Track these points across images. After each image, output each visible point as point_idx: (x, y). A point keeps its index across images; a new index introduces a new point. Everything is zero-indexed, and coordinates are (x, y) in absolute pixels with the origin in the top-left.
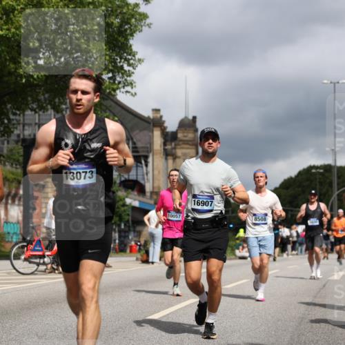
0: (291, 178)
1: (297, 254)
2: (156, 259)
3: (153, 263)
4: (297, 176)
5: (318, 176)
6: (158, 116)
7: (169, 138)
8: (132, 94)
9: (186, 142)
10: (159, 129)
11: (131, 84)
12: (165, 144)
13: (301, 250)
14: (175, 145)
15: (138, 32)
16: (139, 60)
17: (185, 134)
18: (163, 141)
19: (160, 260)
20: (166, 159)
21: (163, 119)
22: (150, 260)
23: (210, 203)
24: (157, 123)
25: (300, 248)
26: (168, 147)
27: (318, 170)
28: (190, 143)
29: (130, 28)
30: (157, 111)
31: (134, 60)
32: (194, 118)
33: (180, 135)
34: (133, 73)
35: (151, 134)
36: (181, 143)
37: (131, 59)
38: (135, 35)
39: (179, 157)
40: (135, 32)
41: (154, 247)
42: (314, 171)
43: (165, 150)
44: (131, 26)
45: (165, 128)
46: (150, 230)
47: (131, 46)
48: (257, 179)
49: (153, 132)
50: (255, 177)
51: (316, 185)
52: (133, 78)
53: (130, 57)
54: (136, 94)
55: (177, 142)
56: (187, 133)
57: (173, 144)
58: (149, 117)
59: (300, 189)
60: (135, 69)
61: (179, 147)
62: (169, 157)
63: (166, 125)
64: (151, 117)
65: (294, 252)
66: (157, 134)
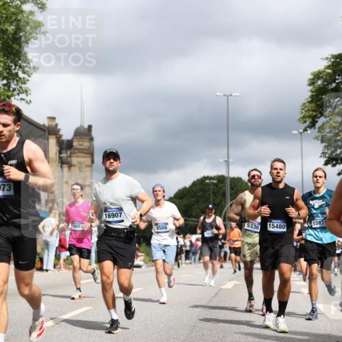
0: (185, 188)
1: (191, 263)
2: (51, 266)
3: (47, 270)
4: (191, 187)
5: (212, 187)
6: (54, 124)
7: (64, 146)
8: (27, 102)
9: (81, 151)
10: (54, 137)
11: (27, 91)
12: (60, 152)
13: (195, 259)
14: (71, 153)
15: (32, 40)
16: (35, 68)
17: (81, 143)
18: (58, 149)
19: (54, 268)
20: (61, 167)
21: (59, 127)
22: (45, 268)
23: (119, 214)
24: (53, 131)
25: (193, 258)
26: (64, 155)
27: (212, 181)
28: (86, 151)
29: (25, 35)
30: (53, 119)
31: (29, 68)
32: (90, 127)
33: (75, 144)
34: (28, 80)
35: (46, 142)
36: (76, 151)
37: (26, 66)
38: (29, 42)
39: (75, 166)
40: (29, 39)
41: (48, 255)
42: (207, 181)
43: (60, 158)
44: (26, 33)
45: (61, 136)
46: (44, 238)
47: (26, 53)
48: (155, 193)
49: (48, 139)
50: (154, 191)
51: (210, 195)
52: (28, 85)
53: (25, 65)
54: (30, 101)
55: (72, 151)
56: (84, 141)
57: (69, 152)
58: (44, 125)
59: (194, 199)
60: (30, 76)
61: (74, 155)
62: (64, 166)
63: (61, 133)
64: (47, 125)
65: (187, 261)
66: (52, 142)
